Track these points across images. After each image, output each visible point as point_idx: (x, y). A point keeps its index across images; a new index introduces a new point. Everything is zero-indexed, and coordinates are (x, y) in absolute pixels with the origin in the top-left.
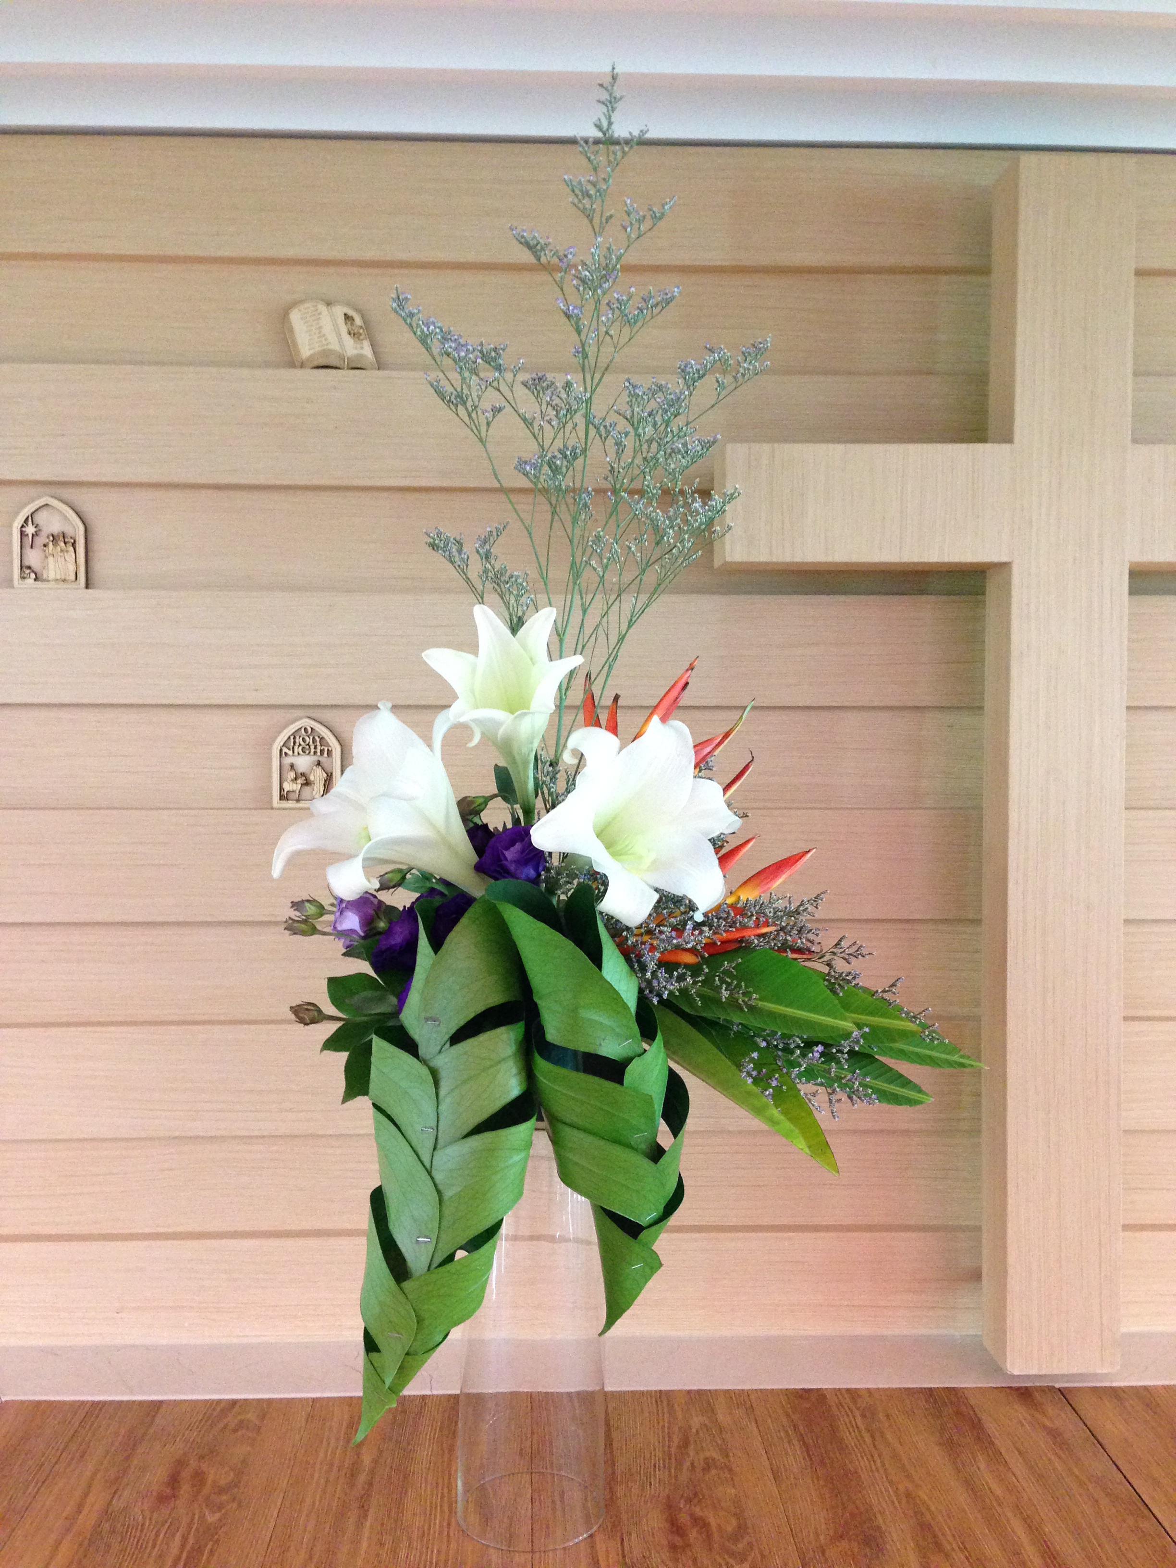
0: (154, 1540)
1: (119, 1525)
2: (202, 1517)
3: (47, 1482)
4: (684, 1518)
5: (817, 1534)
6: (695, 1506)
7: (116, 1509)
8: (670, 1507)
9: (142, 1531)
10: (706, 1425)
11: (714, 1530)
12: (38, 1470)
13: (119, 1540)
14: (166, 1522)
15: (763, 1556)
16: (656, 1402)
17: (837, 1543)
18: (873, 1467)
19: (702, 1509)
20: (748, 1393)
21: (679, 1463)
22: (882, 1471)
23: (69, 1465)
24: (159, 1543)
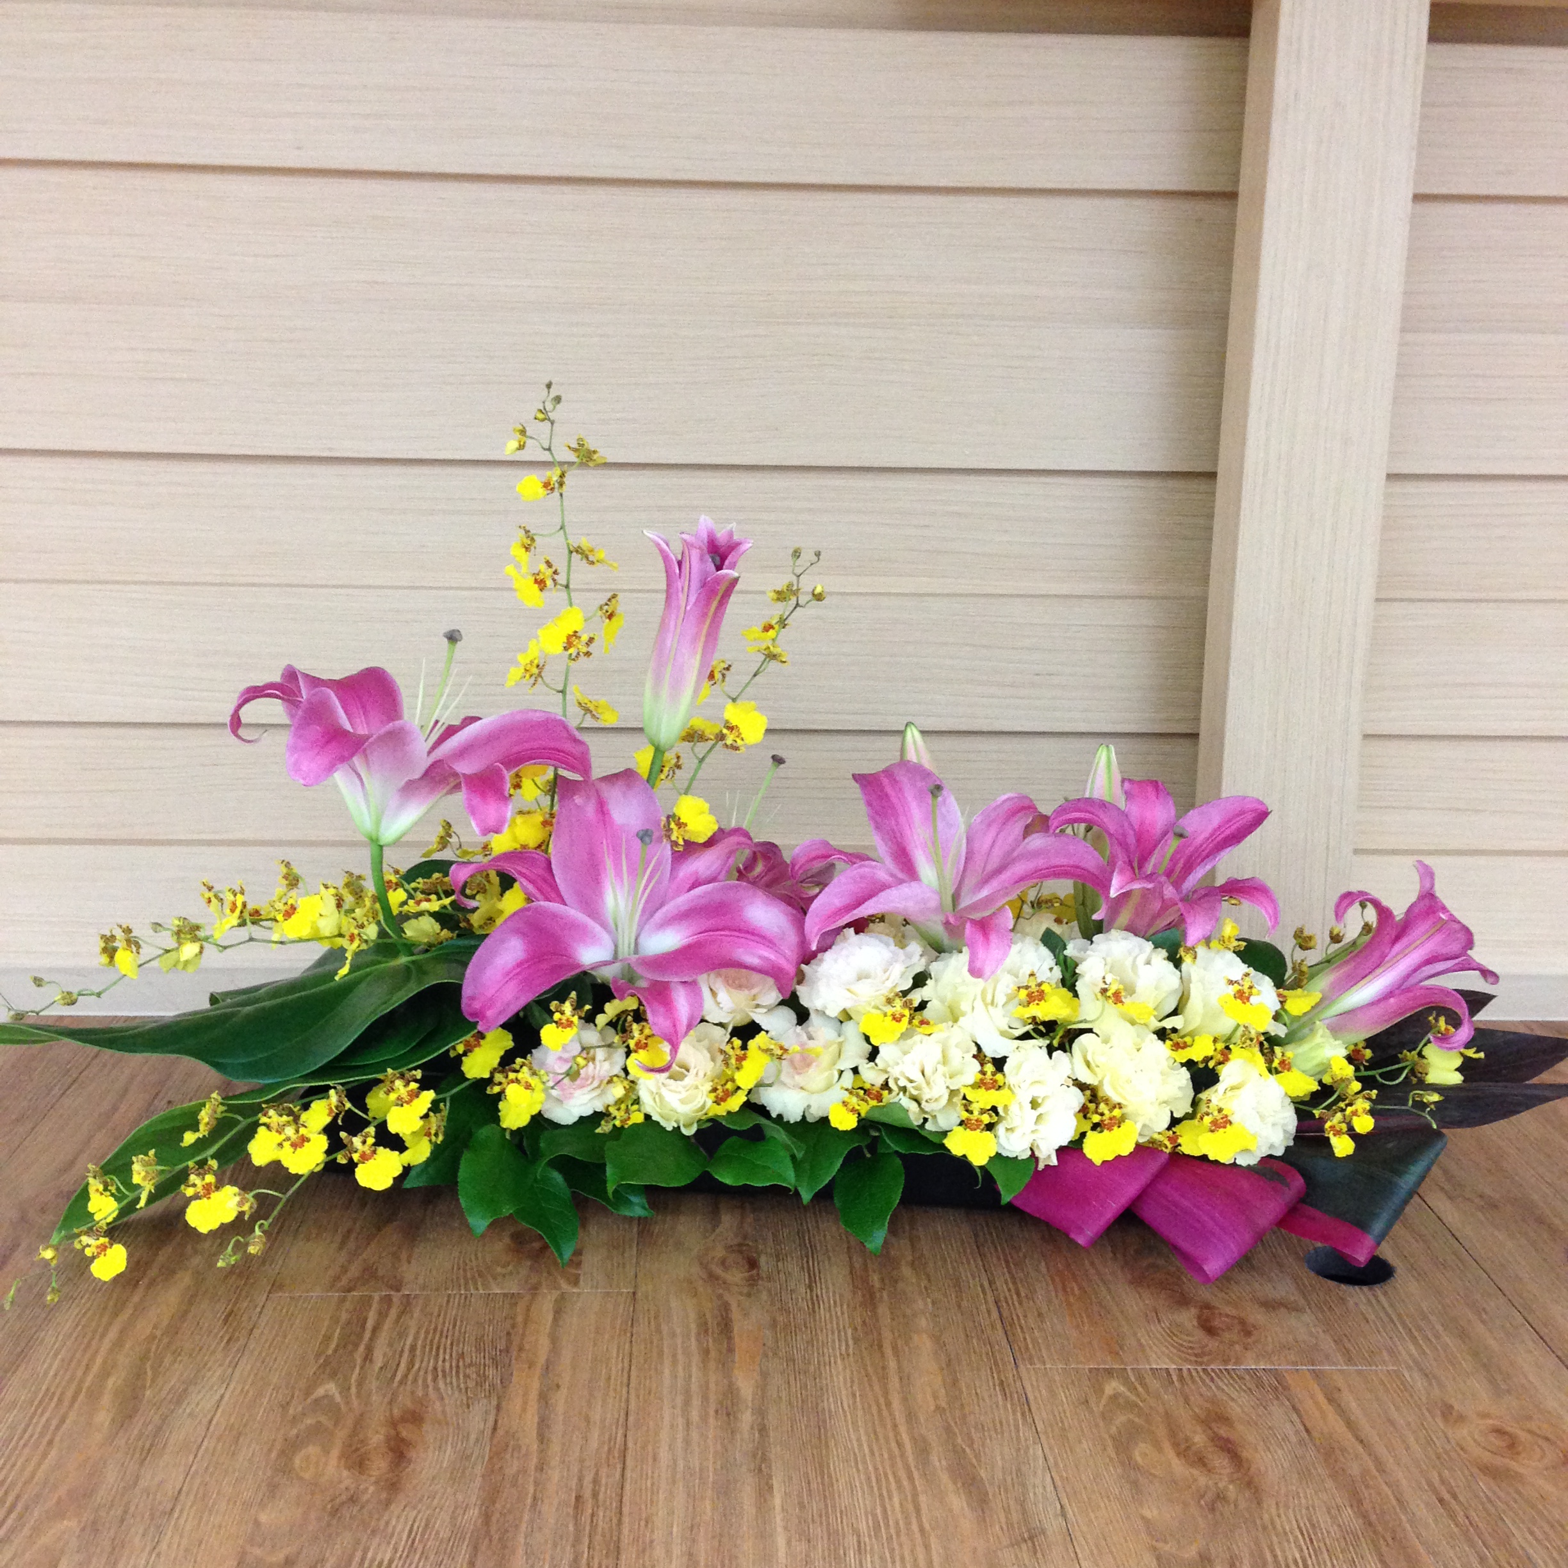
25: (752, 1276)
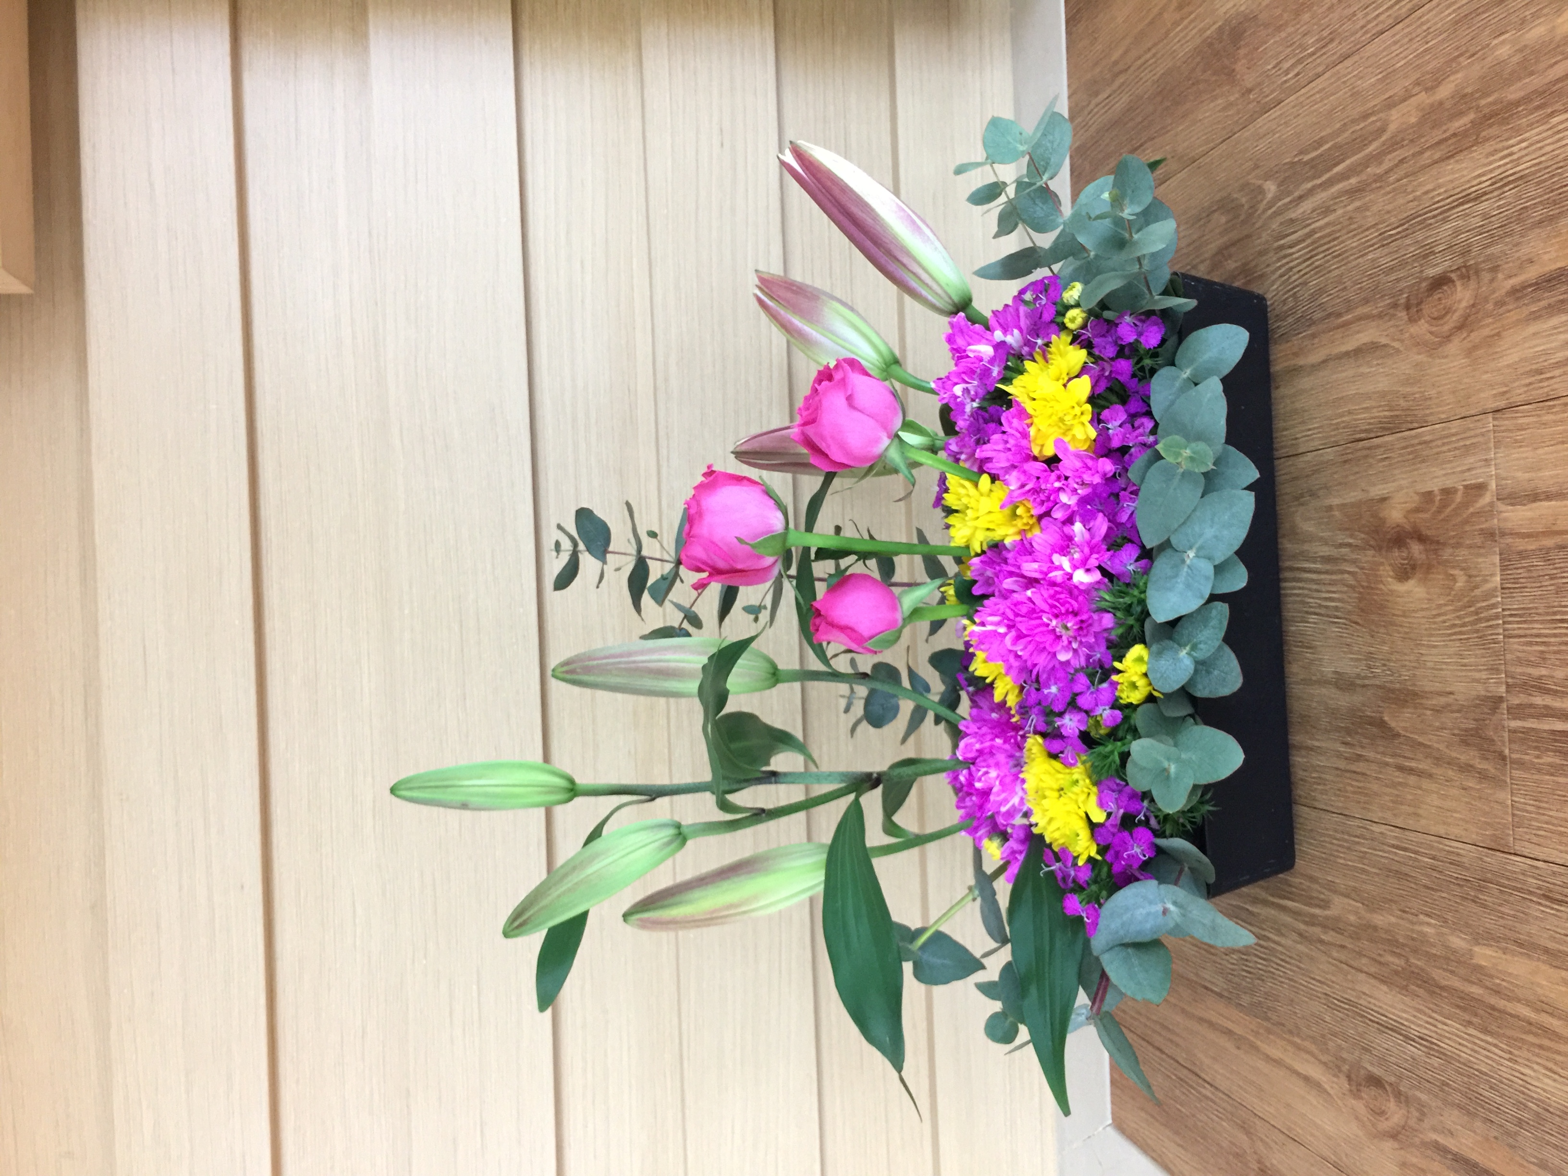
1: (1244, 983)
3: (1199, 1072)
5: (1231, 105)
7: (1225, 987)
11: (1225, 238)
12: (1186, 1083)
15: (1257, 167)
17: (1238, 76)
18: (1151, 62)
19: (1202, 262)
22: (1154, 51)
23: (1177, 1045)
24: (1263, 933)
25: (1462, 277)
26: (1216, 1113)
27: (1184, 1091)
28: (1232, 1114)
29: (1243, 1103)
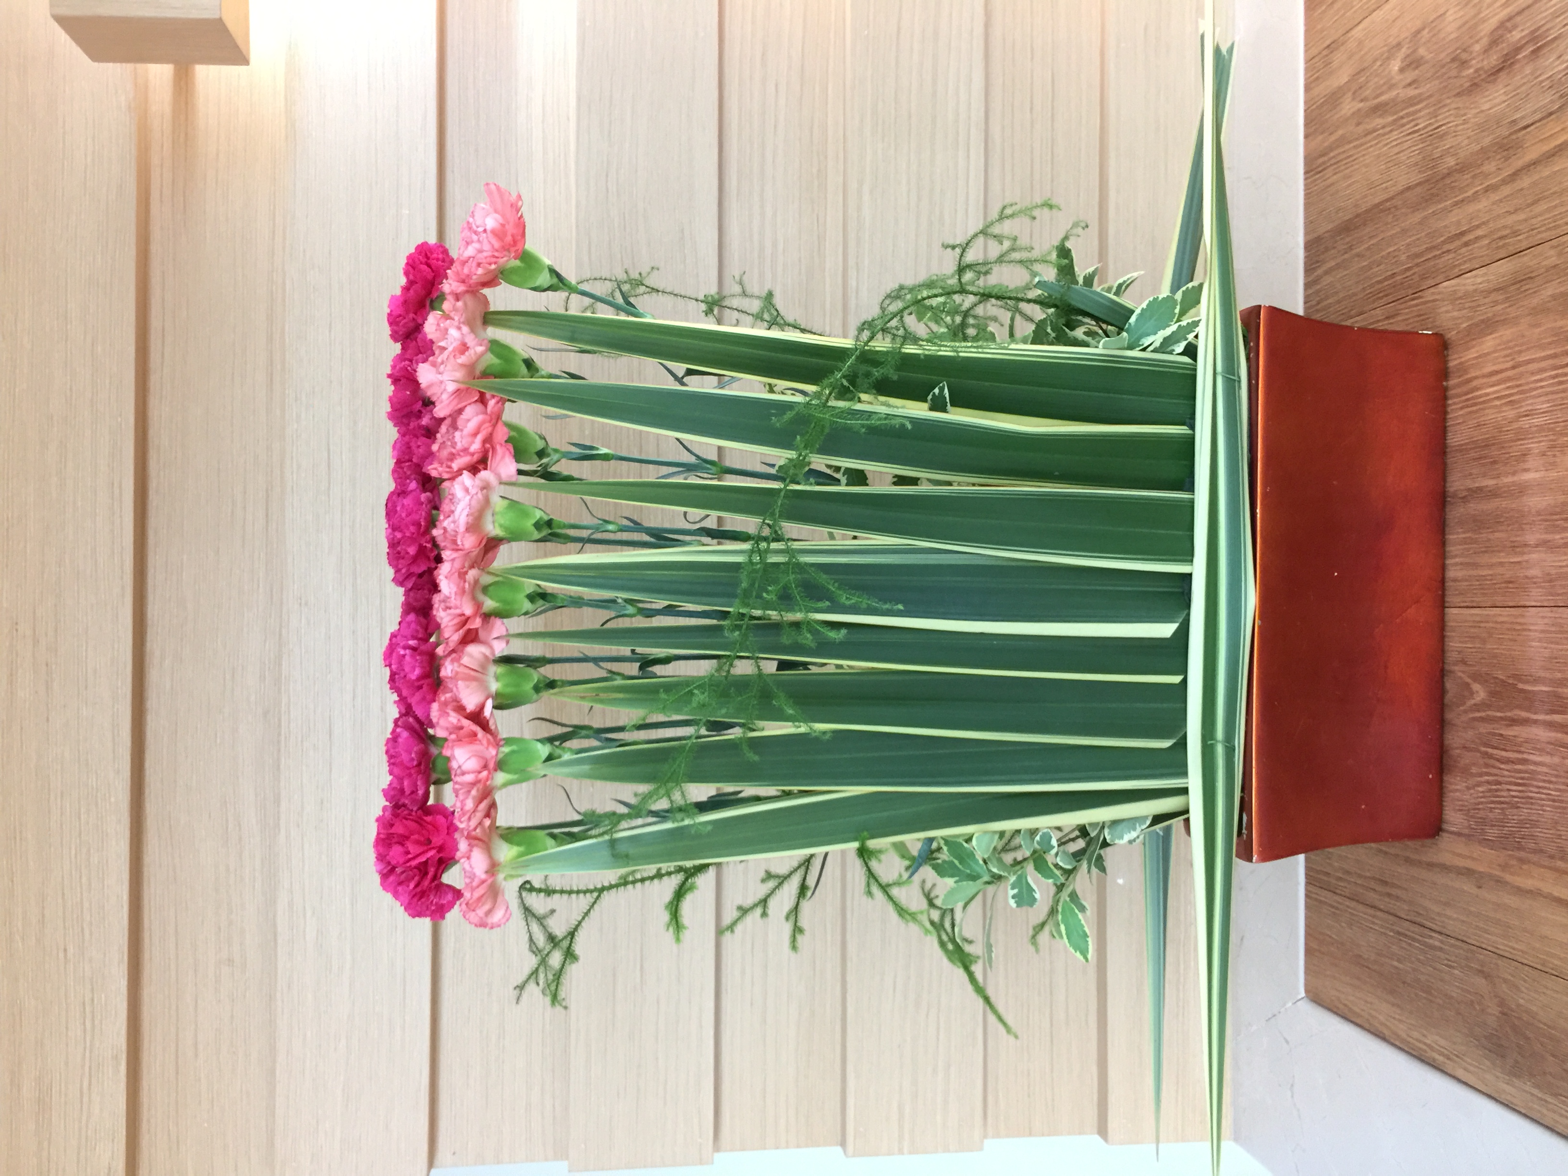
0: (1513, 762)
1: (1491, 815)
2: (1477, 707)
4: (1494, 59)
6: (1471, 53)
7: (1466, 823)
8: (1474, 87)
9: (1500, 783)
10: (1354, 93)
12: (1406, 936)
13: (1515, 811)
14: (1486, 753)
16: (1320, 172)
19: (1477, 42)
20: (1309, 61)
21: (1411, 101)
23: (1398, 898)
24: (1520, 756)
26: (1446, 962)
27: (1404, 945)
28: (1467, 959)
29: (1484, 946)
